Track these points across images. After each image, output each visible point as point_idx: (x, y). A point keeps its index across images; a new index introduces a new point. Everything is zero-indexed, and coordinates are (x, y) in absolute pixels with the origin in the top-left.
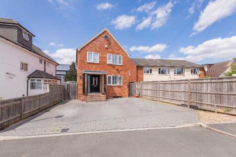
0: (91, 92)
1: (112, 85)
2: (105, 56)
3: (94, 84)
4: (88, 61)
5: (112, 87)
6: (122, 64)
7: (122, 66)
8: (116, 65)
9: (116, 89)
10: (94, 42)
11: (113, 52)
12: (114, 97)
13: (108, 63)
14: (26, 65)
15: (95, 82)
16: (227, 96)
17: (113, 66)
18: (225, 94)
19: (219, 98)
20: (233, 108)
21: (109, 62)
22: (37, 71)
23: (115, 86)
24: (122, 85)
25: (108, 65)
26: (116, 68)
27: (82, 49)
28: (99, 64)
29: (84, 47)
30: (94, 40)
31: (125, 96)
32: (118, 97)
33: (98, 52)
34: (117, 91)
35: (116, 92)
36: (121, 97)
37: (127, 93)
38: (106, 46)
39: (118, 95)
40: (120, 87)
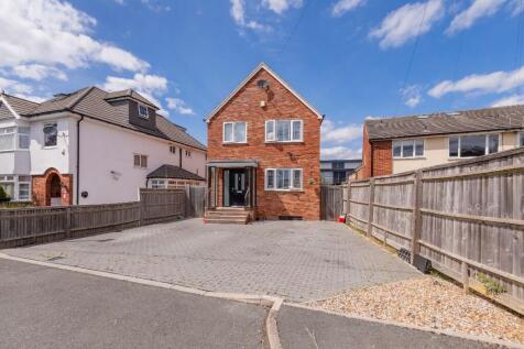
0: (231, 204)
1: (275, 189)
2: (259, 125)
3: (237, 188)
4: (224, 142)
5: (275, 193)
6: (301, 140)
7: (303, 144)
8: (286, 144)
9: (285, 199)
10: (238, 100)
11: (279, 115)
12: (281, 218)
13: (266, 141)
14: (145, 158)
15: (240, 182)
16: (495, 229)
17: (279, 146)
18: (491, 224)
19: (477, 238)
20: (511, 282)
21: (271, 137)
22: (164, 166)
23: (285, 193)
24: (301, 189)
25: (267, 144)
26: (286, 150)
27: (213, 119)
28: (247, 145)
29: (217, 114)
30: (236, 96)
31: (310, 217)
32: (290, 218)
33: (243, 119)
34: (290, 204)
35: (286, 206)
36: (300, 218)
37: (316, 210)
38: (263, 104)
39: (291, 214)
40: (296, 194)
